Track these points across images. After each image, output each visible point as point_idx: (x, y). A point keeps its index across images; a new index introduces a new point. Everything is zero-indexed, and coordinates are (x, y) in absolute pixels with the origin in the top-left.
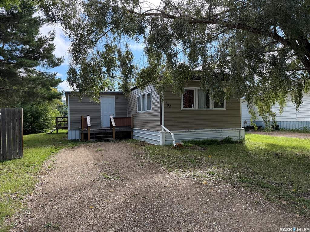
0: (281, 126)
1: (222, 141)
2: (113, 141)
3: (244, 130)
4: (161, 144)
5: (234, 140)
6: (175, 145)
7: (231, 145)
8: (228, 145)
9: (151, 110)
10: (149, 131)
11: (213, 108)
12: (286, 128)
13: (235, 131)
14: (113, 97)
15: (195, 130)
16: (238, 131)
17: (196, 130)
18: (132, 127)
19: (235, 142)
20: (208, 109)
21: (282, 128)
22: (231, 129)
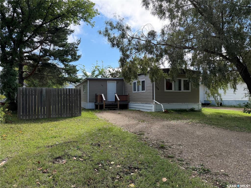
0: (224, 103)
1: (189, 110)
2: (119, 110)
3: (201, 105)
4: (153, 111)
5: (196, 109)
6: (164, 111)
7: (195, 112)
8: (193, 112)
9: (145, 91)
10: (143, 104)
11: (183, 91)
12: (227, 105)
13: (195, 105)
14: (115, 82)
15: (172, 104)
16: (198, 105)
17: (174, 104)
18: (128, 102)
19: (197, 111)
20: (180, 91)
21: (224, 105)
22: (193, 103)
